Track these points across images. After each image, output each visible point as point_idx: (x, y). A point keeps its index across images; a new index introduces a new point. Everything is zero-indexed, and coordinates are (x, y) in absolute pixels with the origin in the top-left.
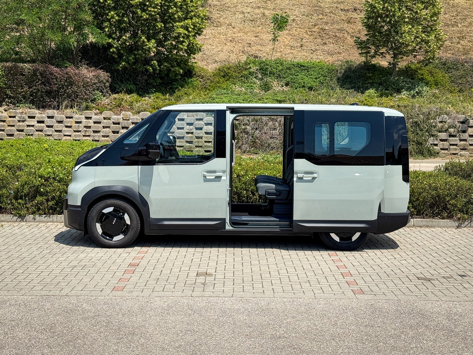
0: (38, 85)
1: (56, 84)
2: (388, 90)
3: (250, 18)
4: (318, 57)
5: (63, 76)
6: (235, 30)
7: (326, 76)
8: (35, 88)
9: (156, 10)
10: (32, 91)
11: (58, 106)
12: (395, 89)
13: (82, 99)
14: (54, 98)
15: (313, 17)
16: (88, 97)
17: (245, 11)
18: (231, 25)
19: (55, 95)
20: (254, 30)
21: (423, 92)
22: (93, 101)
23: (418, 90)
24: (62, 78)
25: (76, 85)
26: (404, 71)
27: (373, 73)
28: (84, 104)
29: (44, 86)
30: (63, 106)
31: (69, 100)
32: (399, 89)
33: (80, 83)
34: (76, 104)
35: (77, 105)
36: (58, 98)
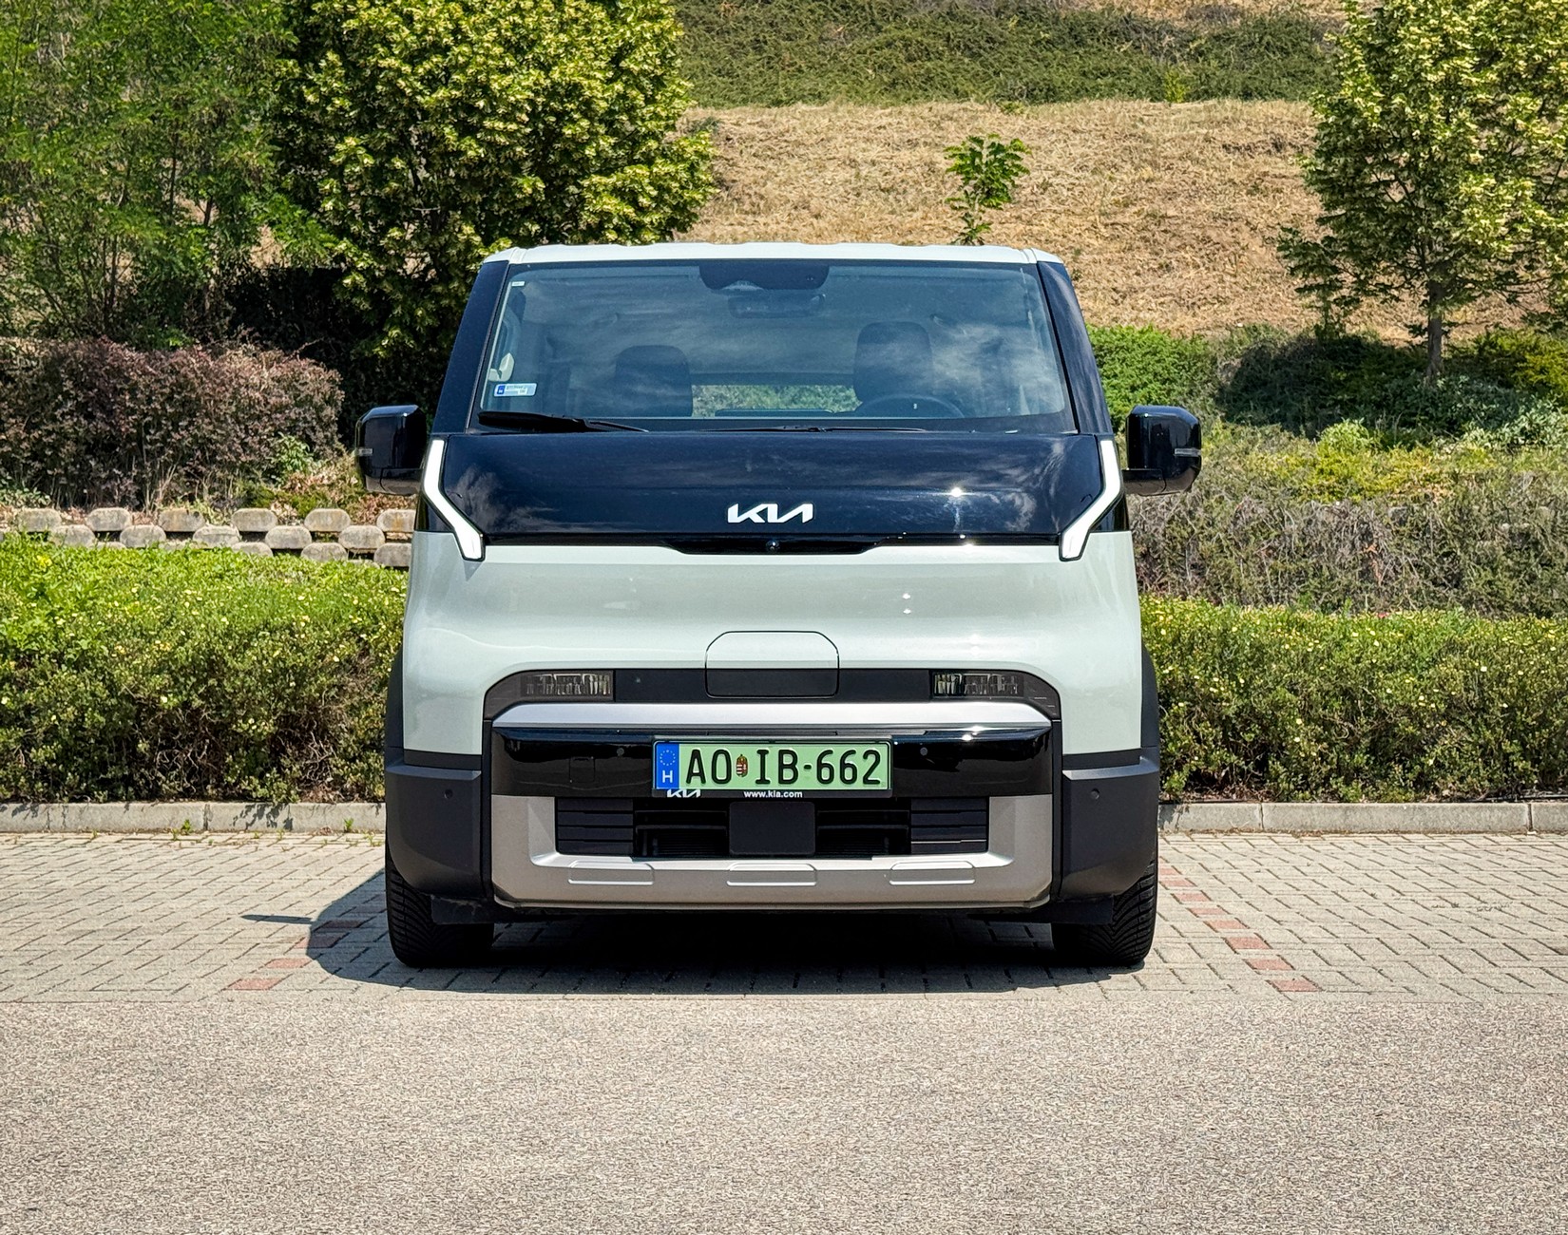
0: (63, 415)
1: (133, 412)
2: (1413, 425)
3: (880, 180)
4: (1141, 315)
5: (158, 381)
6: (822, 224)
7: (1173, 381)
8: (50, 428)
9: (513, 127)
10: (39, 440)
11: (140, 495)
12: (1438, 419)
13: (231, 467)
14: (125, 467)
15: (1117, 176)
16: (253, 458)
17: (860, 157)
18: (808, 208)
19: (130, 453)
20: (895, 220)
21: (1549, 430)
22: (273, 473)
23: (1531, 424)
24: (154, 386)
25: (207, 415)
26: (1472, 357)
27: (1353, 368)
28: (240, 485)
29: (85, 418)
30: (156, 496)
31: (182, 471)
32: (1455, 422)
33: (223, 407)
34: (206, 488)
35: (211, 491)
36: (140, 465)
